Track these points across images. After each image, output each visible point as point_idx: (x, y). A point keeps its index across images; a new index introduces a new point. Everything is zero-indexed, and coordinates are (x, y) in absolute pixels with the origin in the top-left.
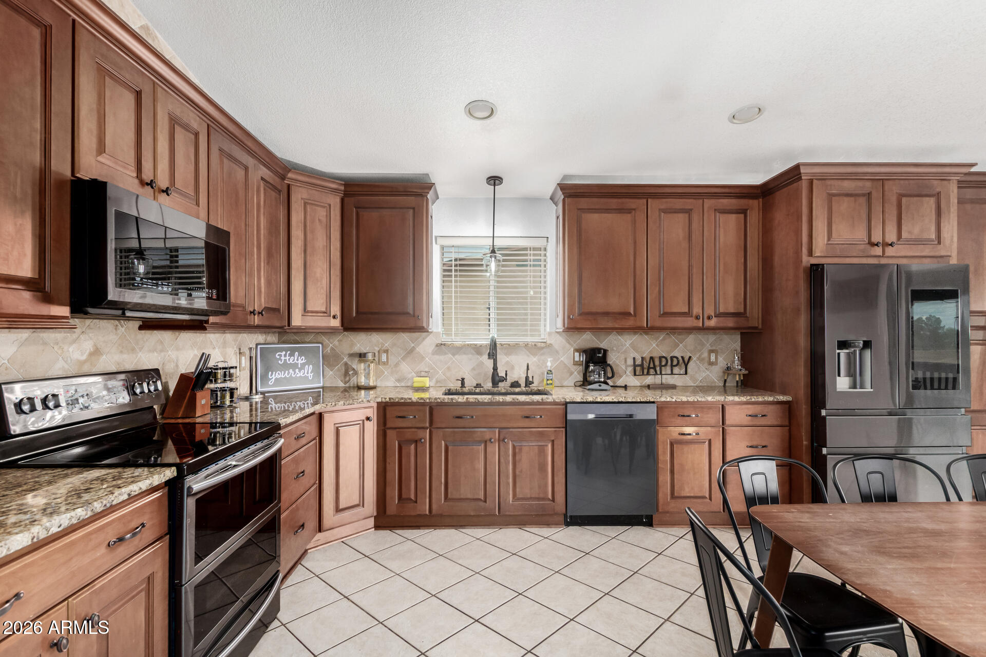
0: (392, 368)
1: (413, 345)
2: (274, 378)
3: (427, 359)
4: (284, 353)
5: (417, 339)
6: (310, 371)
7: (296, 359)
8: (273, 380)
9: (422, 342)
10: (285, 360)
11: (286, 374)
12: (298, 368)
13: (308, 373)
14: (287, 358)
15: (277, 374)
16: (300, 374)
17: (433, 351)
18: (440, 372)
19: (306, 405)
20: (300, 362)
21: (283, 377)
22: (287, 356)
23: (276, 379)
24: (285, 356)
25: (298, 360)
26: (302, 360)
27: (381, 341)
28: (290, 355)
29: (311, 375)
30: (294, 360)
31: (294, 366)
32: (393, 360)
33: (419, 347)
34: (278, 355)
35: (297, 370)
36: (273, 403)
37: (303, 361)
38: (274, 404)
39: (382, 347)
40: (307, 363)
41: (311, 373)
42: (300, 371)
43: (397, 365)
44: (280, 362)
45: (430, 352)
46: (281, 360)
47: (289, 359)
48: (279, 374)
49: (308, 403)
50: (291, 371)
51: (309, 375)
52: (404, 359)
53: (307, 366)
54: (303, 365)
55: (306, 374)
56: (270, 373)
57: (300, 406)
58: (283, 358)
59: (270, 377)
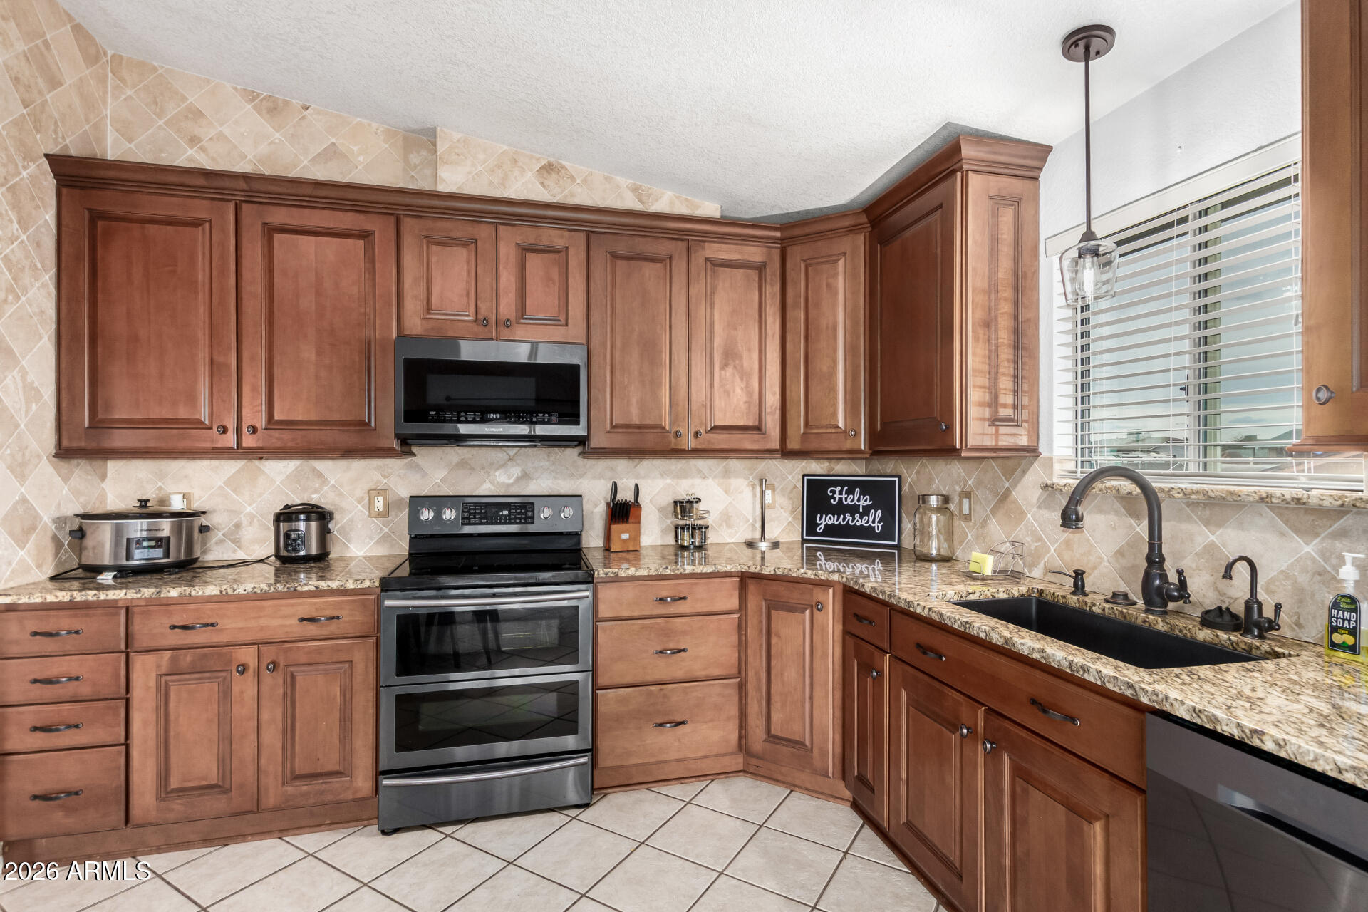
0: (977, 529)
1: (1007, 485)
2: (824, 523)
3: (1029, 516)
4: (839, 489)
5: (1013, 471)
6: (877, 520)
7: (856, 498)
8: (823, 526)
9: (1021, 479)
10: (840, 499)
11: (841, 520)
12: (859, 512)
13: (873, 522)
14: (844, 496)
15: (828, 518)
16: (862, 522)
17: (1039, 499)
18: (1052, 549)
19: (871, 571)
20: (862, 503)
21: (836, 523)
22: (844, 493)
23: (826, 525)
24: (841, 493)
25: (859, 500)
26: (866, 501)
27: (963, 474)
28: (848, 493)
29: (880, 525)
30: (853, 500)
31: (853, 509)
32: (980, 512)
33: (1017, 489)
34: (831, 491)
35: (857, 516)
36: (822, 558)
37: (868, 503)
38: (824, 561)
39: (965, 486)
40: (874, 506)
41: (879, 522)
42: (861, 518)
43: (984, 523)
44: (832, 501)
45: (1034, 501)
46: (835, 499)
47: (846, 499)
48: (830, 518)
49: (873, 569)
50: (848, 516)
51: (876, 525)
52: (993, 511)
53: (873, 511)
54: (866, 511)
55: (870, 523)
56: (819, 516)
57: (861, 572)
58: (837, 496)
59: (818, 522)
